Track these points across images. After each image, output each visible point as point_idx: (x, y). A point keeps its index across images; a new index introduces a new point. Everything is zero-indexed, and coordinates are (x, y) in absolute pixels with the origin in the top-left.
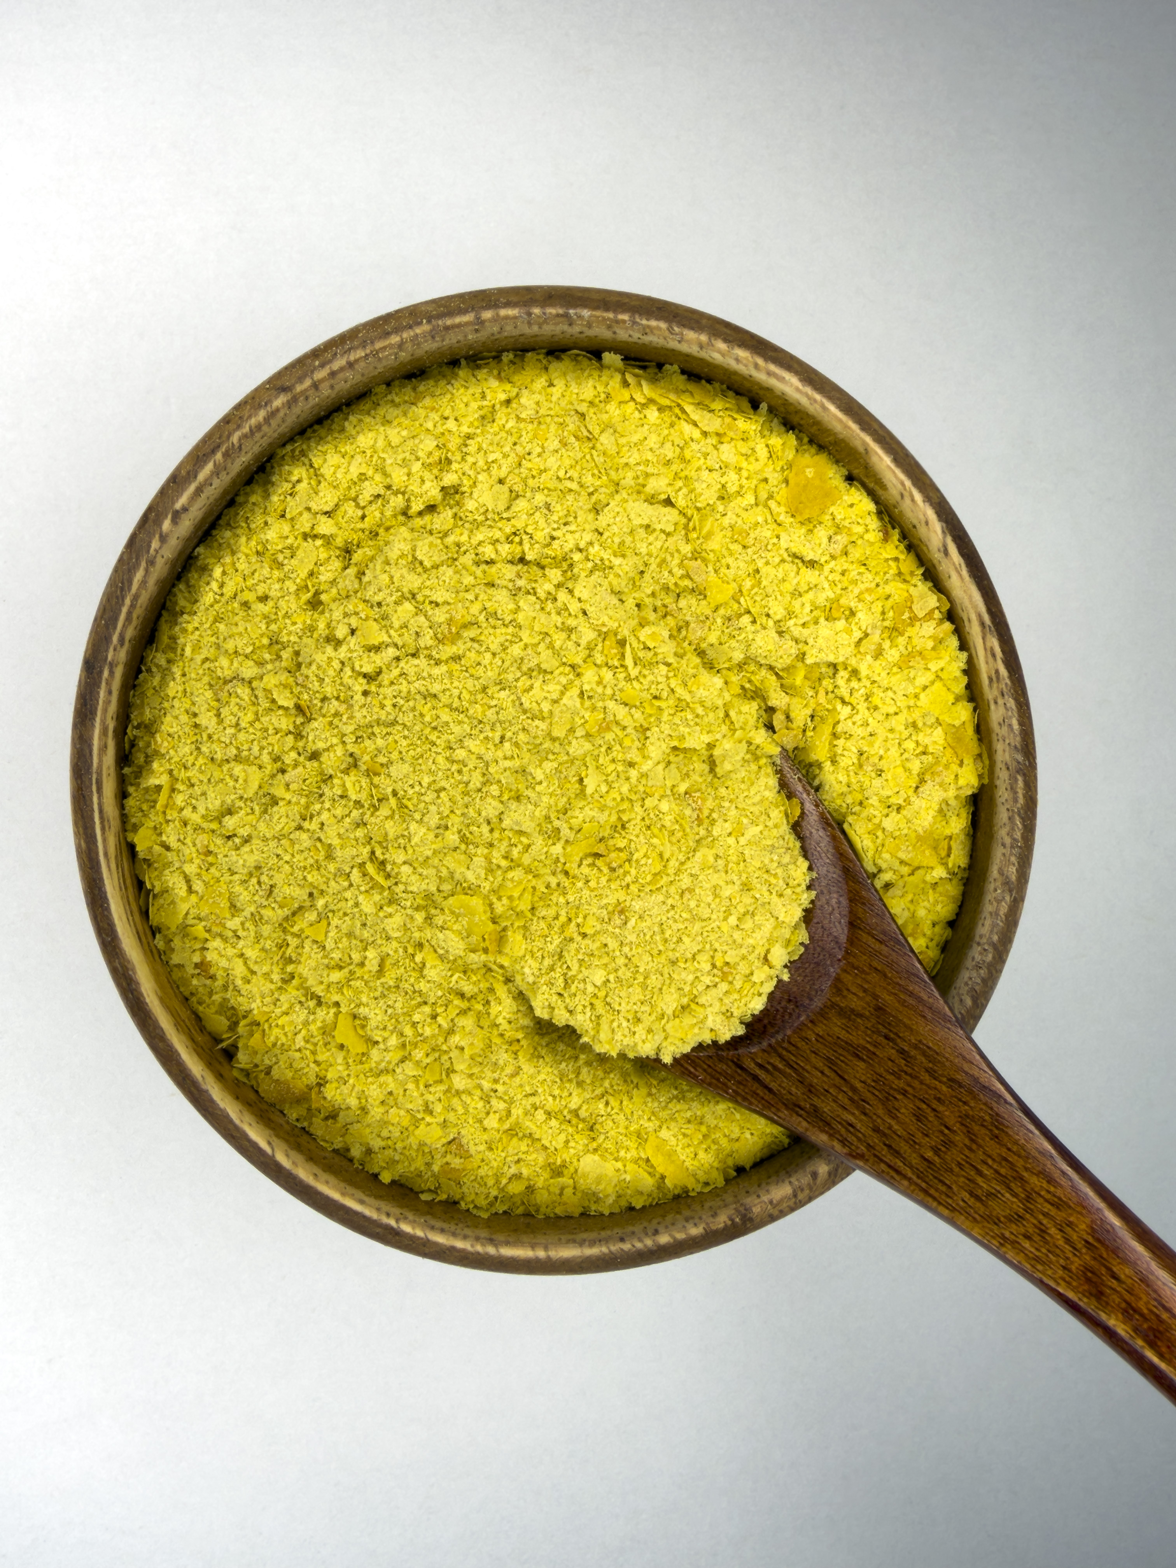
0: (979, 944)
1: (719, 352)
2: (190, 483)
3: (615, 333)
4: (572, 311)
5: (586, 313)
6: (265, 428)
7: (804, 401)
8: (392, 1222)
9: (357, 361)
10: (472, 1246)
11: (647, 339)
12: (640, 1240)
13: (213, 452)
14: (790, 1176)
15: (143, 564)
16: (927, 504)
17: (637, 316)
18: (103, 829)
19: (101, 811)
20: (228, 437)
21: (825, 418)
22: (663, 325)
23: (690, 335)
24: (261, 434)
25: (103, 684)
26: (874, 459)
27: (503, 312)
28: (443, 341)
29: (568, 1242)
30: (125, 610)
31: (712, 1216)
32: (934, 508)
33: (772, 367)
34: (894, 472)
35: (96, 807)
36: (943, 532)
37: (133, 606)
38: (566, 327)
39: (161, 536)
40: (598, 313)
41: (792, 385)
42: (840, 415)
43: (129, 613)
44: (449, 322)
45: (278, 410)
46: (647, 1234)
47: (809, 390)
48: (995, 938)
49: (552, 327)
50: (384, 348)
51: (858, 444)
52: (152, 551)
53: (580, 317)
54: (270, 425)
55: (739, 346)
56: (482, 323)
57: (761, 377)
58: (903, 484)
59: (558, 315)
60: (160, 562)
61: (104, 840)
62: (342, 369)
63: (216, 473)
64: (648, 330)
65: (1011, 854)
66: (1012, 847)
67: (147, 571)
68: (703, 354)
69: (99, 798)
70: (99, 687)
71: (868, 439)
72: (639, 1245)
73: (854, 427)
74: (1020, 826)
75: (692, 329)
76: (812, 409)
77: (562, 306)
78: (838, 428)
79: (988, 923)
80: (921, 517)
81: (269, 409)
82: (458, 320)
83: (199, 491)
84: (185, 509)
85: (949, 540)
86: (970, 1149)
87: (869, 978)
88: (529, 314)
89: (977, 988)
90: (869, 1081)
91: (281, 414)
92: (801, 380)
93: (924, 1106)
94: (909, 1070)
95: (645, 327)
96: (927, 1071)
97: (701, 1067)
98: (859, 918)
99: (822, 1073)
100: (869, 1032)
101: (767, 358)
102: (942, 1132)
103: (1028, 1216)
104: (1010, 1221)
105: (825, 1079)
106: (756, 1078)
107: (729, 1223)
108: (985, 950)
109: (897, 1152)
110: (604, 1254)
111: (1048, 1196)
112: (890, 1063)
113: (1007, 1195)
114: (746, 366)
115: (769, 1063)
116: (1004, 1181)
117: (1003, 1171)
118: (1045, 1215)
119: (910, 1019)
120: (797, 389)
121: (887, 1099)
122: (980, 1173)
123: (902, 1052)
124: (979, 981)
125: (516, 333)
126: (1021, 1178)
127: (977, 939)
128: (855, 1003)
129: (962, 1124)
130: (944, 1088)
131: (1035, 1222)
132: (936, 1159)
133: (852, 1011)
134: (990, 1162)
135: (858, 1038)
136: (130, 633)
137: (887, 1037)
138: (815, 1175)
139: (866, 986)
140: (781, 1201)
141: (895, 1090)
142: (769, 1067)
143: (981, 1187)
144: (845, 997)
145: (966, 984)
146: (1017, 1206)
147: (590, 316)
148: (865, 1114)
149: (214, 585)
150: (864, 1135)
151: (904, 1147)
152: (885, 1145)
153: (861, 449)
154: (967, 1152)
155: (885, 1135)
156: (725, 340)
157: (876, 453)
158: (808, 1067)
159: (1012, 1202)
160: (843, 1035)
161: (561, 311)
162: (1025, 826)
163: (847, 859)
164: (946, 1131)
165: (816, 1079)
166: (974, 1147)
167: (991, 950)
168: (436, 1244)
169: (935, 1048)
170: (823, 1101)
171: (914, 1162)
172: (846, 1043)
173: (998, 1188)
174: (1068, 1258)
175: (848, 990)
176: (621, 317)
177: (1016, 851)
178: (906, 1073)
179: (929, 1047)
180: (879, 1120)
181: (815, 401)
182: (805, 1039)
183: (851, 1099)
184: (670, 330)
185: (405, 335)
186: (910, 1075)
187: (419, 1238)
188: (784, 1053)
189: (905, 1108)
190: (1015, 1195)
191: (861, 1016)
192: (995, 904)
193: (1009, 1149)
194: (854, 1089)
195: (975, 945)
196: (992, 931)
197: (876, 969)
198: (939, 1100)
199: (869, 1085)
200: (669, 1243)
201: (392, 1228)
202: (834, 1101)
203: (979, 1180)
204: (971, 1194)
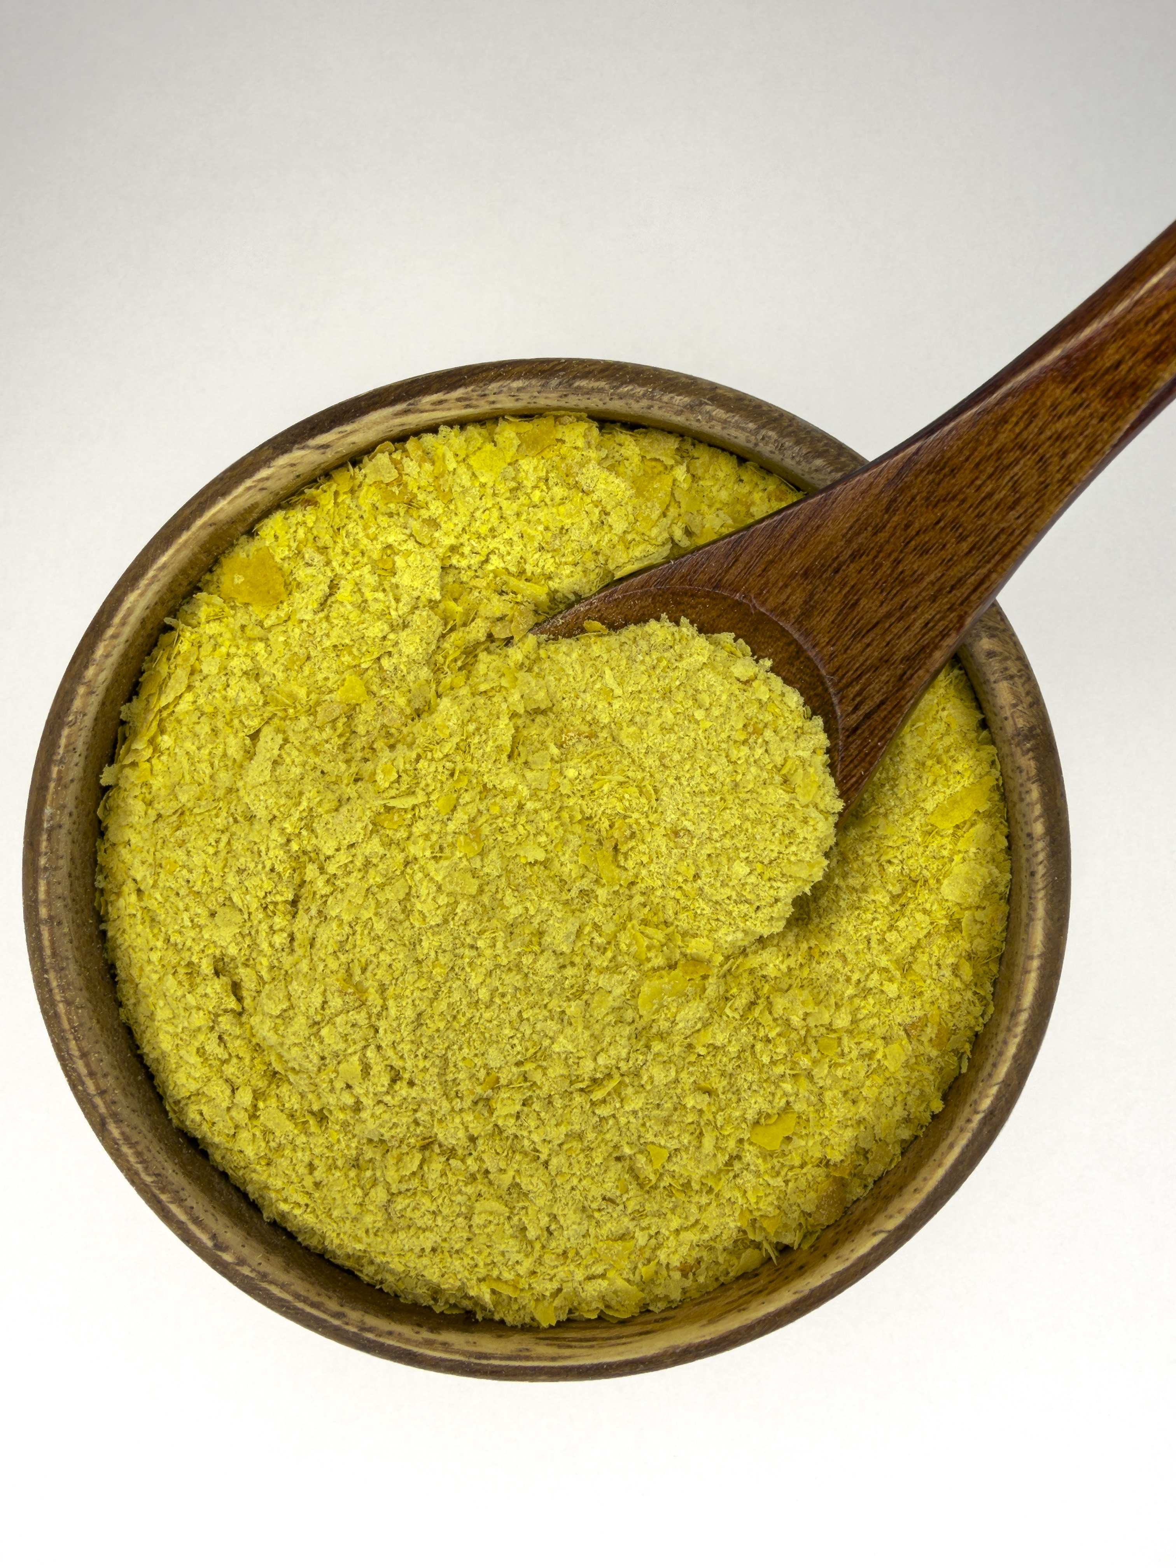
0: (756, 445)
1: (97, 675)
2: (189, 1229)
3: (72, 781)
4: (45, 825)
5: (48, 811)
6: (140, 1148)
7: (155, 587)
8: (977, 1118)
9: (80, 1049)
10: (1015, 1036)
11: (80, 746)
12: (1036, 854)
13: (159, 1202)
14: (988, 681)
15: (265, 1285)
16: (273, 463)
17: (55, 758)
18: (527, 1358)
19: (509, 1358)
20: (146, 1185)
21: (176, 565)
22: (66, 732)
23: (77, 704)
24: (145, 1151)
25: (381, 1340)
26: (222, 516)
27: (42, 896)
28: (67, 959)
29: (1027, 932)
30: (308, 1309)
31: (1021, 772)
32: (277, 456)
33: (117, 620)
34: (236, 497)
35: (503, 1363)
36: (303, 448)
37: (305, 1300)
38: (63, 831)
39: (238, 1264)
40: (49, 797)
41: (137, 601)
42: (171, 552)
43: (313, 1305)
44: (48, 952)
45: (123, 1134)
46: (1030, 846)
47: (143, 583)
48: (751, 426)
49: (62, 845)
50: (70, 1021)
51: (204, 534)
52: (253, 1275)
53: (52, 817)
54: (137, 1143)
55: (93, 652)
56: (51, 918)
57: (127, 632)
58: (249, 488)
59: (49, 840)
60: (265, 1268)
61: (539, 1358)
62: (87, 1065)
63: (180, 1201)
64: (71, 748)
65: (660, 400)
66: (652, 398)
67: (271, 1282)
68: (101, 690)
69: (495, 1358)
70: (383, 1344)
71: (199, 522)
72: (1041, 857)
73: (185, 536)
74: (630, 387)
75: (72, 700)
76: (165, 578)
77: (40, 835)
78: (185, 554)
79: (733, 432)
80: (285, 470)
81: (121, 1142)
82: (46, 943)
83: (196, 1221)
84: (214, 1237)
85: (312, 442)
86: (963, 501)
87: (772, 580)
88: (46, 869)
89: (804, 451)
90: (881, 597)
91: (127, 1130)
92: (132, 591)
93: (913, 543)
94: (873, 553)
95: (67, 751)
96: (875, 534)
97: (851, 771)
98: (710, 579)
99: (868, 645)
100: (829, 589)
101: (108, 625)
102: (942, 529)
103: (1041, 451)
104: (1044, 470)
105: (875, 643)
106: (868, 716)
107: (1031, 754)
108: (763, 439)
109: (960, 580)
110: (1045, 895)
111: (1022, 425)
112: (864, 572)
113: (1016, 469)
114: (114, 647)
115: (853, 699)
116: (1001, 470)
117: (990, 470)
118: (1041, 431)
119: (819, 542)
120: (142, 595)
121: (902, 582)
122: (990, 495)
123: (853, 557)
124: (796, 449)
125: (66, 882)
126: (1000, 451)
127: (751, 445)
128: (798, 598)
129: (935, 506)
130: (895, 519)
131: (1048, 444)
132: (970, 539)
133: (805, 603)
134: (978, 482)
135: (835, 600)
136: (333, 1305)
137: (836, 571)
138: (991, 654)
139: (781, 584)
140: (1016, 695)
141: (893, 571)
142: (858, 699)
143: (1005, 497)
144: (791, 608)
145: (799, 463)
146: (1029, 460)
147: (52, 806)
148: (916, 608)
149: (297, 1212)
150: (938, 612)
151: (956, 572)
152: (950, 592)
153: (212, 529)
154: (966, 506)
155: (940, 590)
156: (86, 667)
157: (214, 515)
158: (862, 659)
159: (1025, 465)
160: (830, 616)
161: (45, 837)
162: (632, 381)
163: (647, 581)
164: (942, 524)
165: (874, 653)
166: (961, 497)
167: (763, 432)
168: (1008, 1074)
169: (852, 520)
170: (898, 650)
171: (971, 564)
172: (839, 615)
173: (1008, 478)
174: (1091, 415)
175: (783, 603)
176: (54, 775)
177: (657, 394)
178: (876, 557)
179: (851, 528)
180: (924, 594)
181: (155, 576)
182: (832, 657)
183: (899, 619)
184: (72, 724)
185: (58, 998)
186: (879, 552)
187: (999, 1091)
188: (844, 681)
189: (912, 564)
190: (1017, 461)
191: (811, 595)
192: (714, 423)
193: (967, 459)
194: (889, 615)
195: (757, 449)
196: (743, 429)
197: (764, 570)
198: (907, 526)
199: (886, 598)
200: (1044, 823)
201: (984, 1118)
202: (899, 638)
203: (997, 497)
204: (1011, 508)
